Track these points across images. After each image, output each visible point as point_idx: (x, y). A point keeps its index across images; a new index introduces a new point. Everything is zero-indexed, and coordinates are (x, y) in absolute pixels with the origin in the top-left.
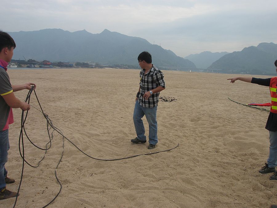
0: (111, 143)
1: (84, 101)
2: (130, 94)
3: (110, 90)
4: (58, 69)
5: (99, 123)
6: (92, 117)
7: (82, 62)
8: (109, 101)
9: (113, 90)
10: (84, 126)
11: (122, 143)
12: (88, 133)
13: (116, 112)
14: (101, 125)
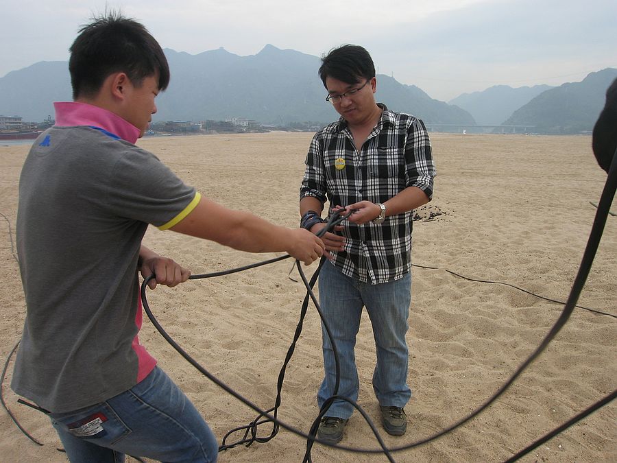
9: (274, 188)
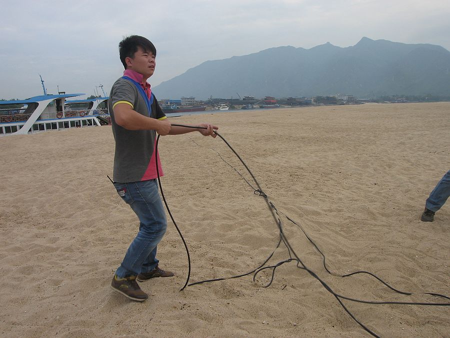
0: (338, 229)
1: (313, 155)
2: (400, 143)
3: (364, 138)
4: (286, 109)
5: (327, 192)
6: (317, 182)
7: (325, 96)
8: (356, 156)
9: (370, 138)
10: (298, 195)
11: (360, 231)
12: (300, 208)
13: (367, 174)
14: (329, 195)
